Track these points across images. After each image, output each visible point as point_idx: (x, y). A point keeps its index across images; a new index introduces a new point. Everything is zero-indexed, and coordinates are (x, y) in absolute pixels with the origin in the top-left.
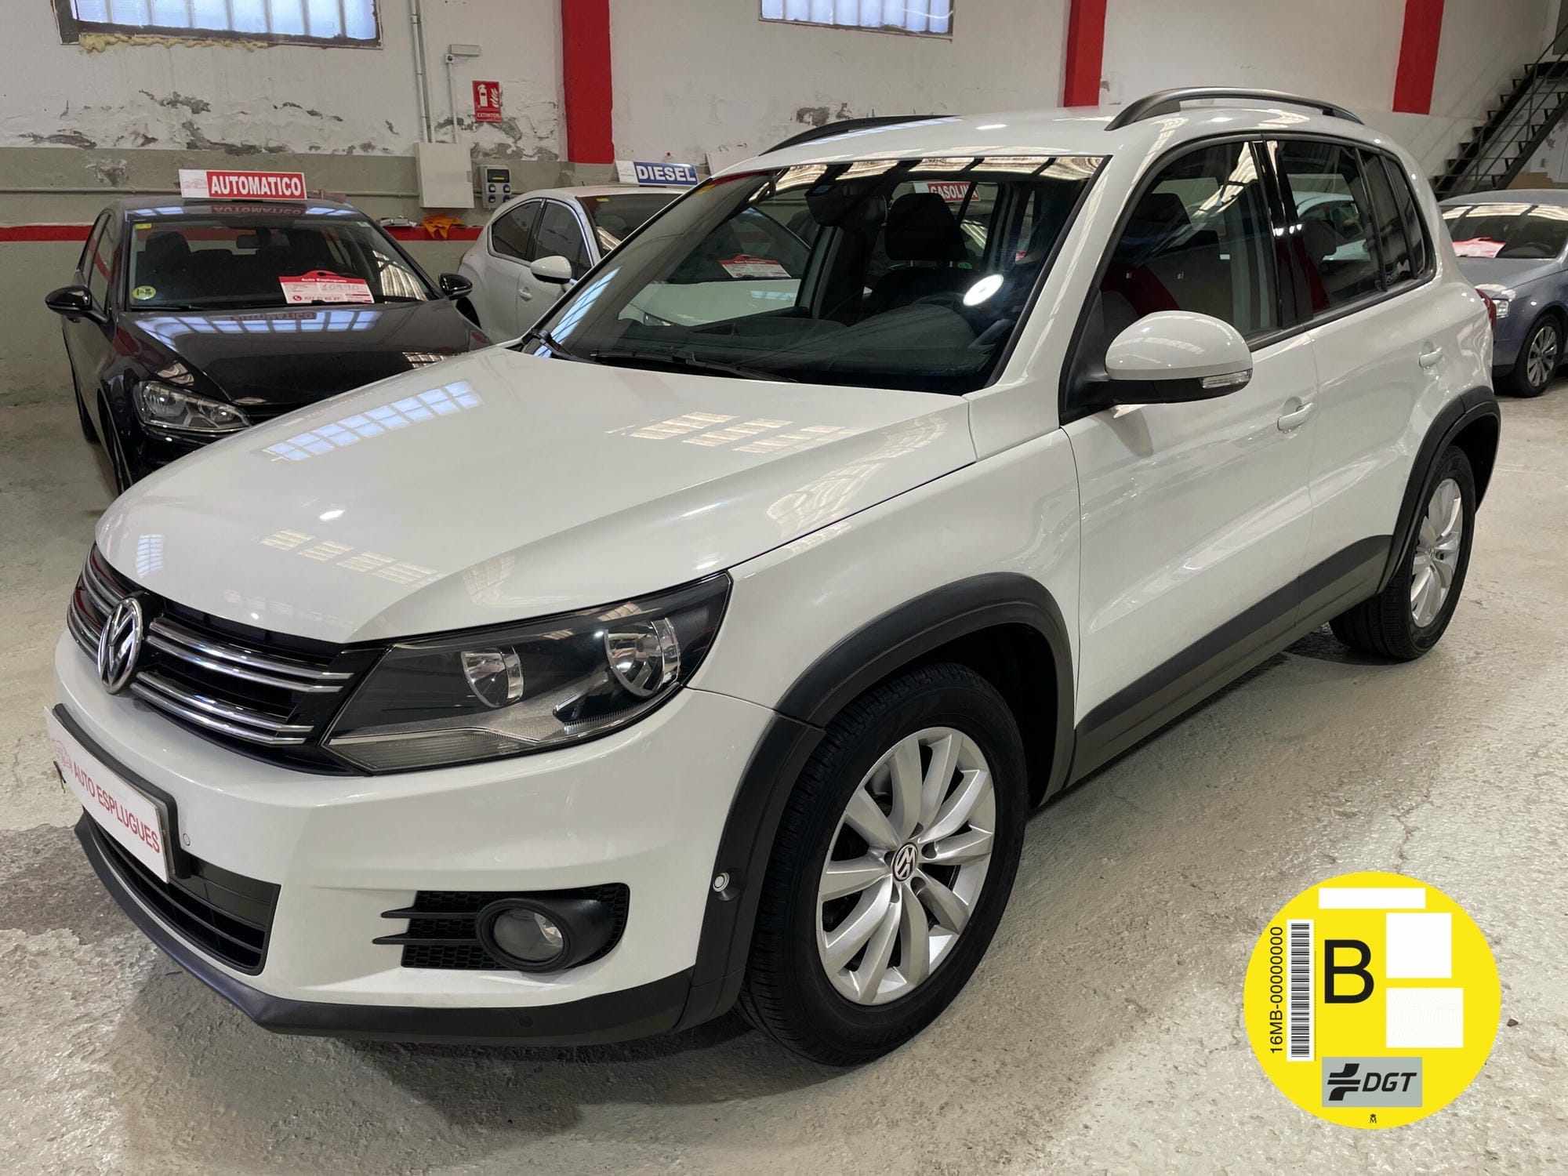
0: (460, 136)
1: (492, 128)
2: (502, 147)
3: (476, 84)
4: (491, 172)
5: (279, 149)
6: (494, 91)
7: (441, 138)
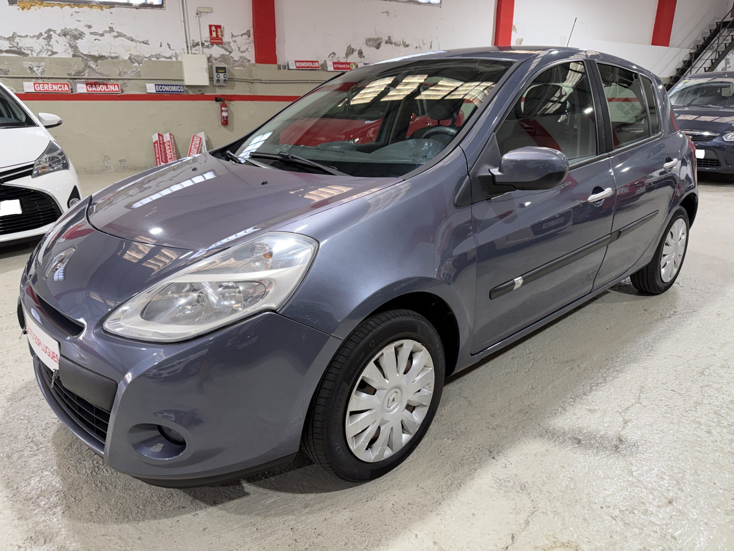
0: (203, 51)
1: (218, 48)
2: (222, 56)
3: (210, 26)
4: (218, 69)
5: (116, 57)
6: (219, 30)
7: (193, 51)
